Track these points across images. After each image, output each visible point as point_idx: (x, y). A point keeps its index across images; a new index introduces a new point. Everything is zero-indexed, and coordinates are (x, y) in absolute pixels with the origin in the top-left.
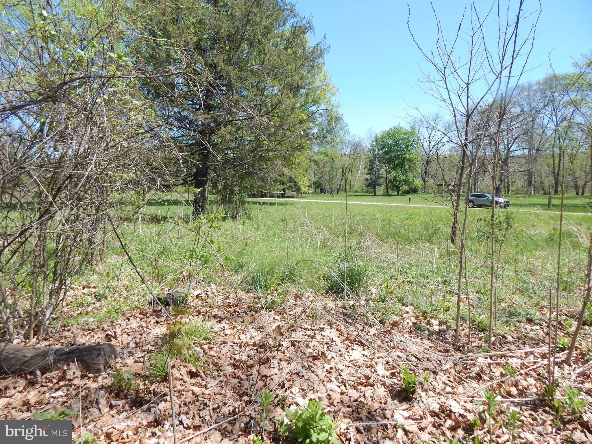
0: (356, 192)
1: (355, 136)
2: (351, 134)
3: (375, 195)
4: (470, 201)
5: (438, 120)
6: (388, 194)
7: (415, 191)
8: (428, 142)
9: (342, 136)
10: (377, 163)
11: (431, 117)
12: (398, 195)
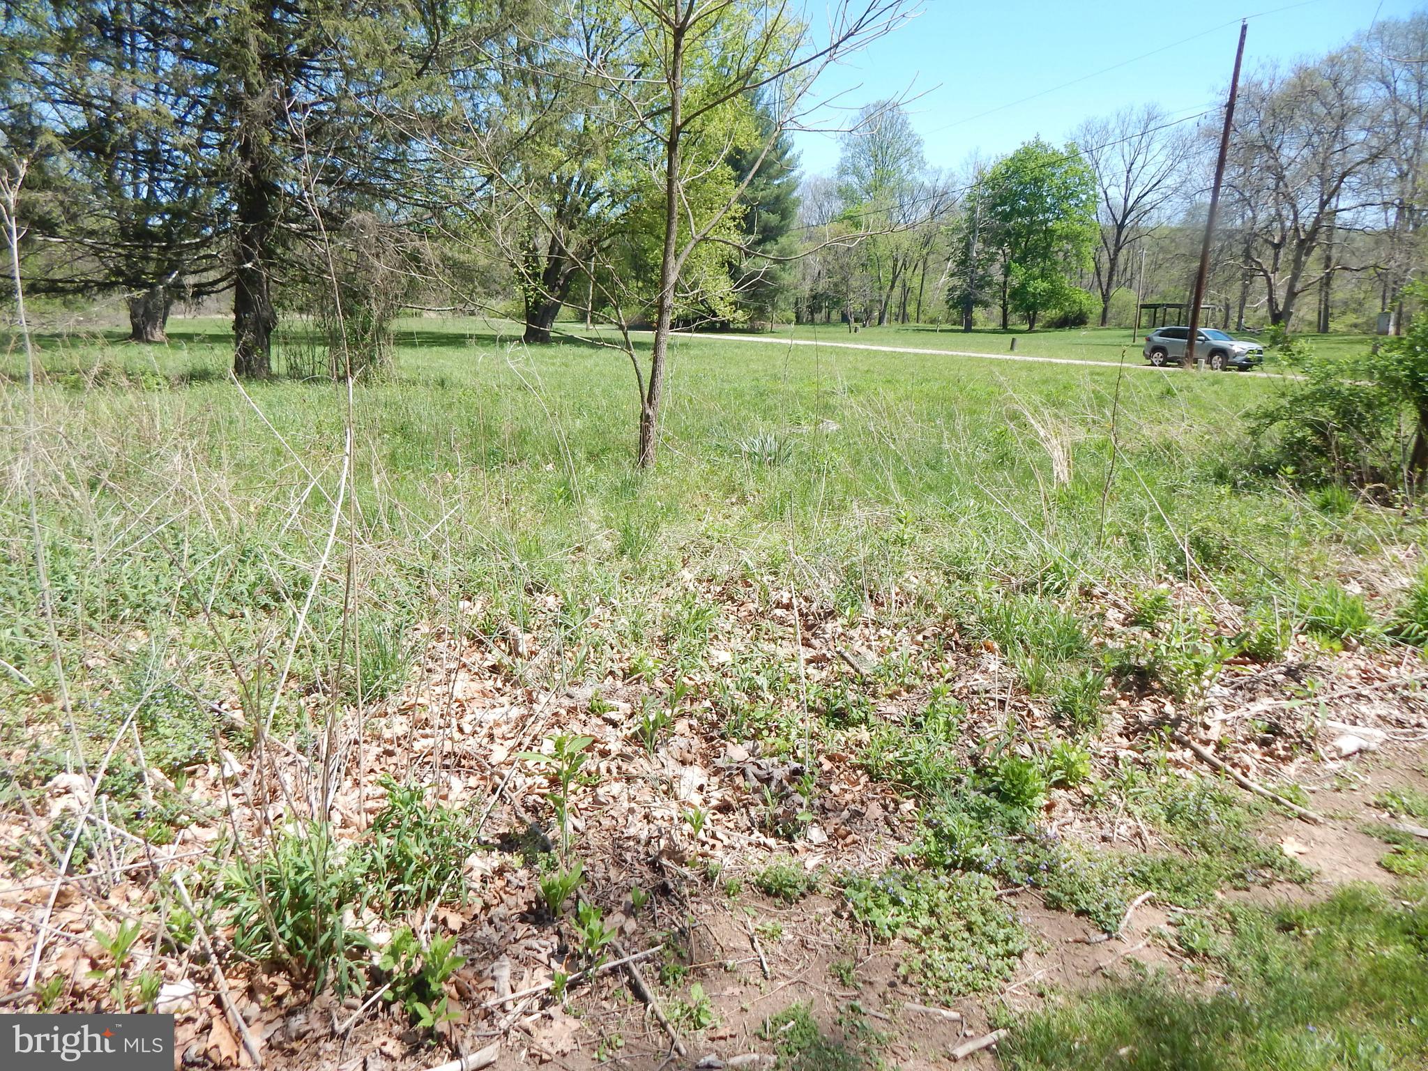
0: (933, 321)
1: (939, 172)
2: (928, 167)
3: (968, 329)
4: (1156, 349)
5: (1152, 126)
6: (1005, 328)
7: (1074, 321)
8: (1123, 190)
9: (905, 172)
10: (978, 246)
11: (1134, 118)
12: (1030, 331)
